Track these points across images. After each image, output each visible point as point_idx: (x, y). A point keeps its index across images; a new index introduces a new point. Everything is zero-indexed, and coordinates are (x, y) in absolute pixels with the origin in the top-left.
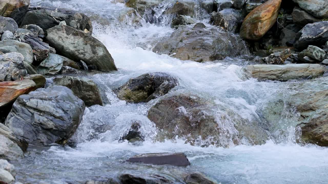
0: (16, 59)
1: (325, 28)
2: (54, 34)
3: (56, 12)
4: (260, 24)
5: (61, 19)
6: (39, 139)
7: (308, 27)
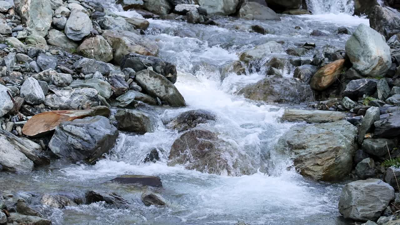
0: (89, 93)
1: (363, 84)
2: (140, 76)
3: (147, 59)
4: (323, 78)
5: (149, 65)
6: (71, 157)
7: (352, 82)
